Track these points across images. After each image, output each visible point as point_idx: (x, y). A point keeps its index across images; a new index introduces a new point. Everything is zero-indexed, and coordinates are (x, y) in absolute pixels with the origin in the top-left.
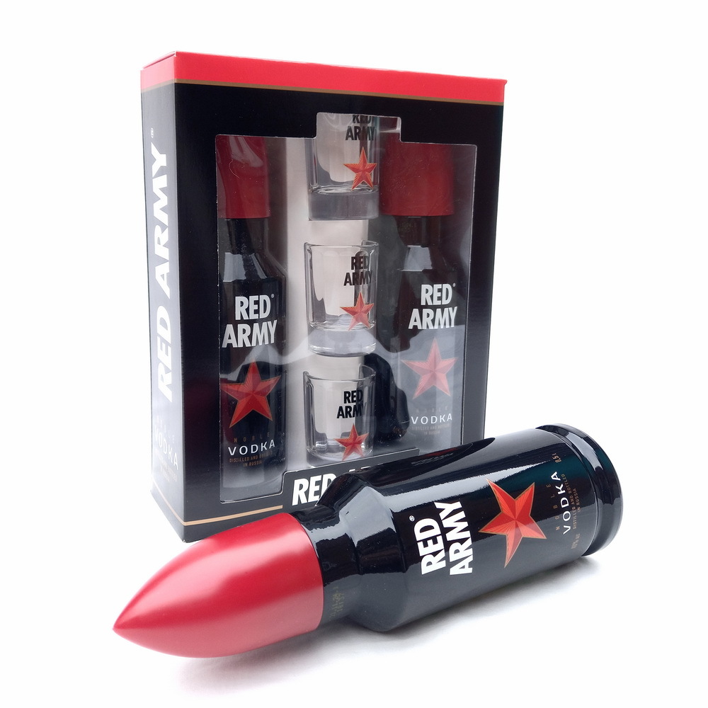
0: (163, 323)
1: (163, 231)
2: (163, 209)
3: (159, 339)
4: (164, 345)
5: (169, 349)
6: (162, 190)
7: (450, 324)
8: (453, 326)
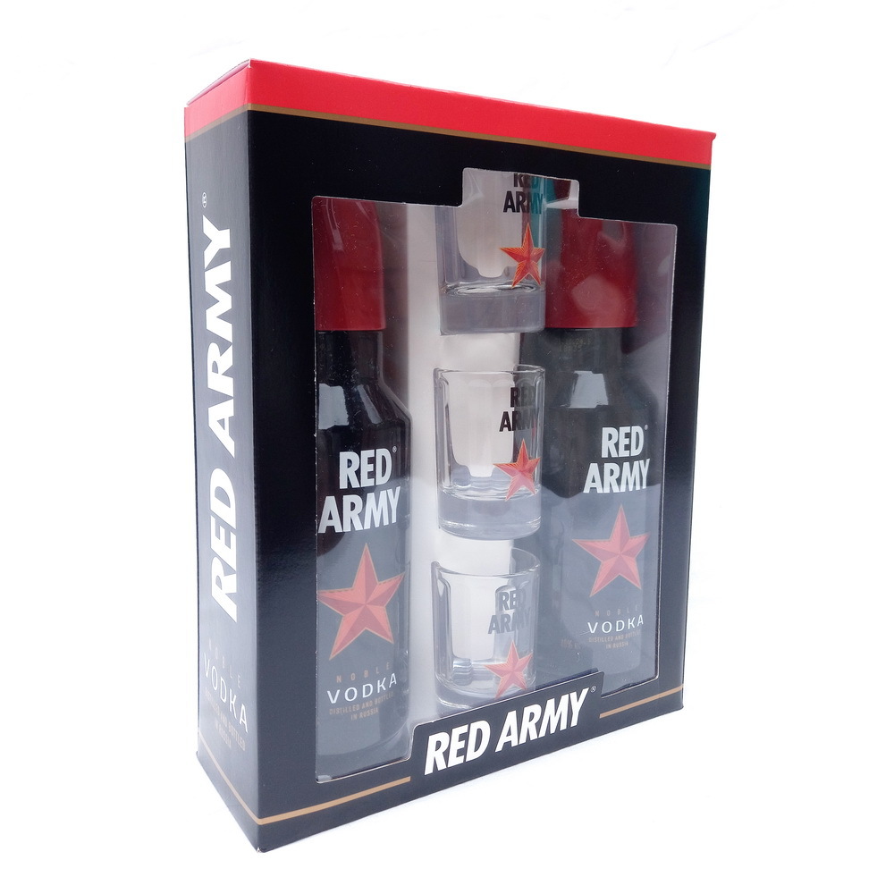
0: (222, 495)
1: (222, 351)
2: (224, 317)
3: (213, 520)
4: (222, 531)
5: (233, 537)
6: (223, 286)
7: (641, 484)
8: (644, 487)
